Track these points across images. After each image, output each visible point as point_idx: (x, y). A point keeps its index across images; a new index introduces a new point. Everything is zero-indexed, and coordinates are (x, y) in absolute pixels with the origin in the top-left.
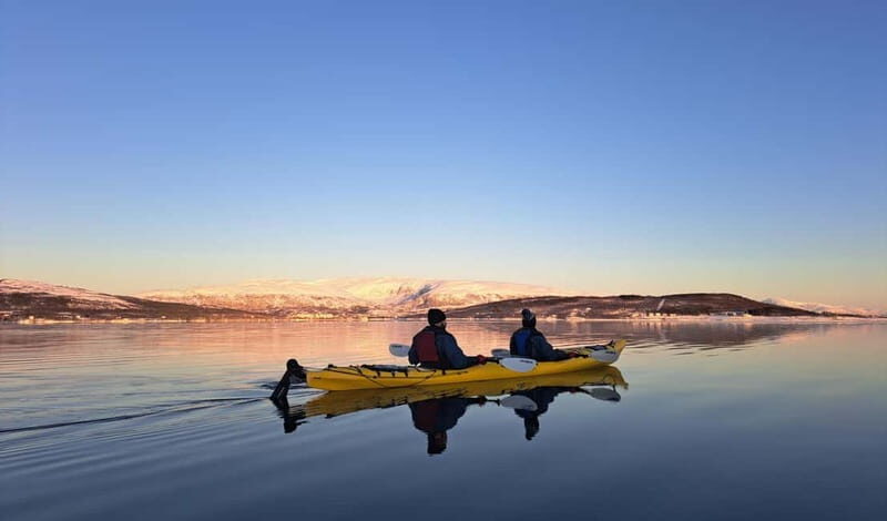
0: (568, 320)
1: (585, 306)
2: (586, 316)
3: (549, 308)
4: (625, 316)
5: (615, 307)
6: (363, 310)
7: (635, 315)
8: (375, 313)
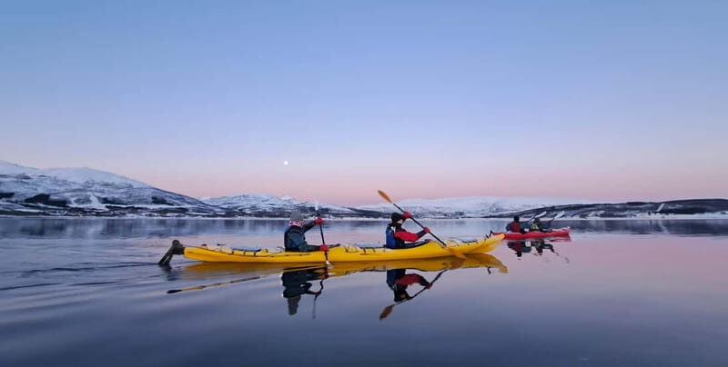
0: (588, 219)
1: (599, 210)
2: (602, 216)
3: (574, 212)
4: (631, 215)
5: (625, 210)
6: (461, 214)
7: (638, 215)
8: (469, 215)
